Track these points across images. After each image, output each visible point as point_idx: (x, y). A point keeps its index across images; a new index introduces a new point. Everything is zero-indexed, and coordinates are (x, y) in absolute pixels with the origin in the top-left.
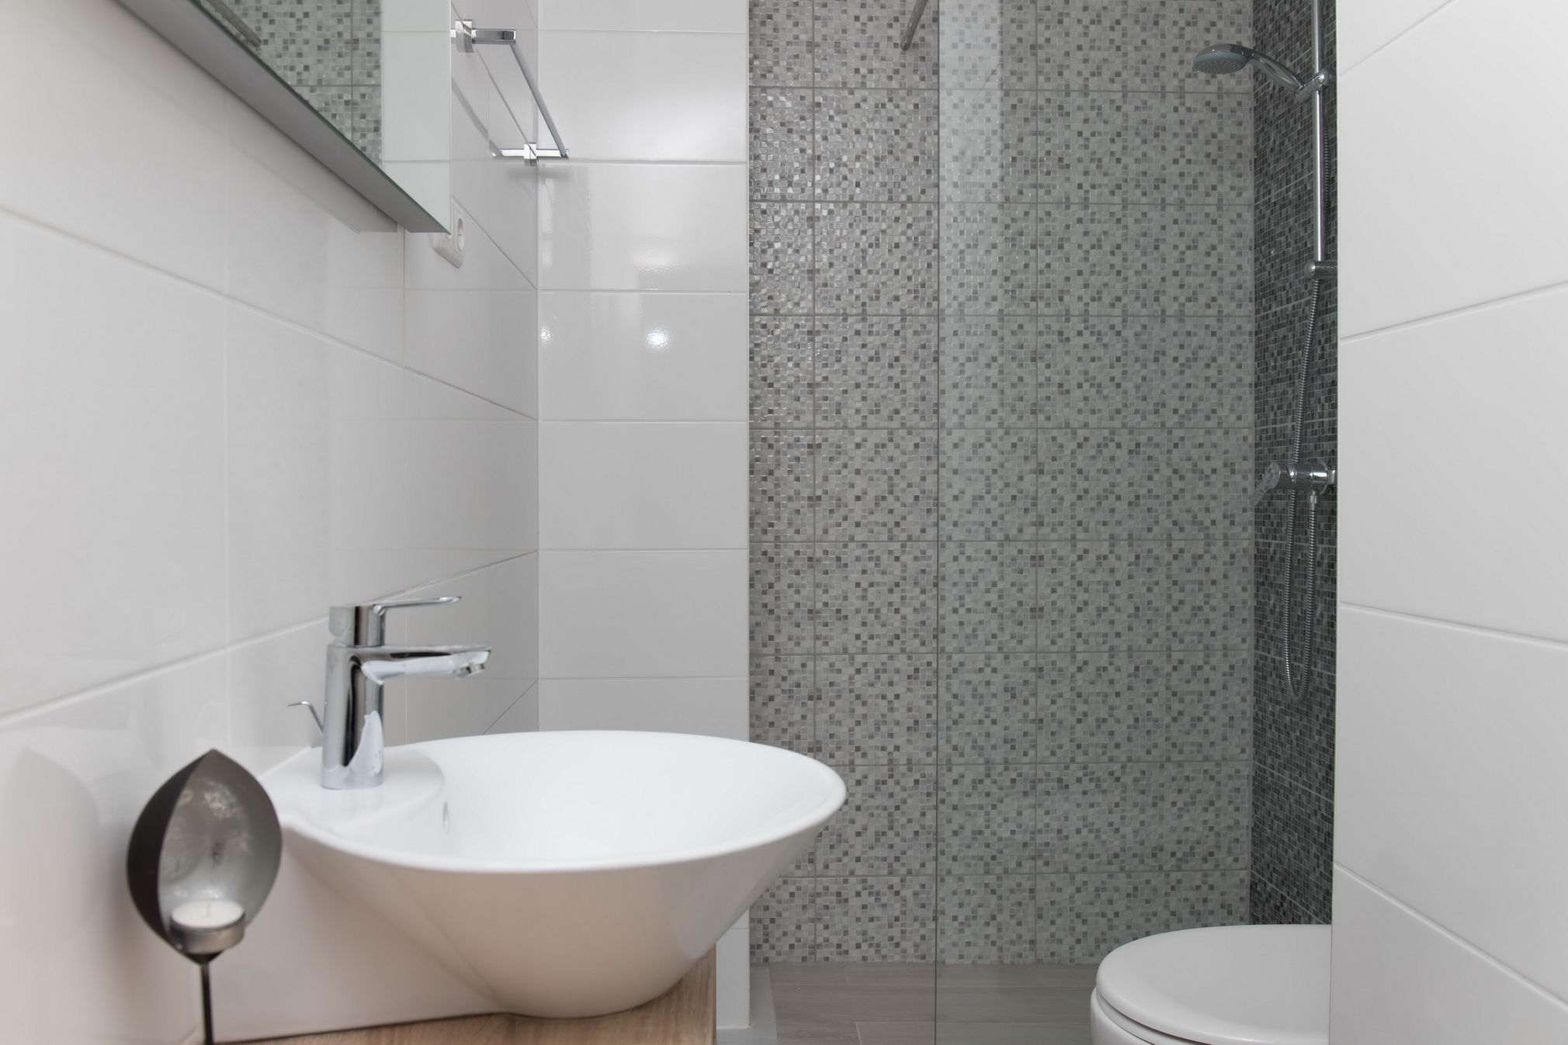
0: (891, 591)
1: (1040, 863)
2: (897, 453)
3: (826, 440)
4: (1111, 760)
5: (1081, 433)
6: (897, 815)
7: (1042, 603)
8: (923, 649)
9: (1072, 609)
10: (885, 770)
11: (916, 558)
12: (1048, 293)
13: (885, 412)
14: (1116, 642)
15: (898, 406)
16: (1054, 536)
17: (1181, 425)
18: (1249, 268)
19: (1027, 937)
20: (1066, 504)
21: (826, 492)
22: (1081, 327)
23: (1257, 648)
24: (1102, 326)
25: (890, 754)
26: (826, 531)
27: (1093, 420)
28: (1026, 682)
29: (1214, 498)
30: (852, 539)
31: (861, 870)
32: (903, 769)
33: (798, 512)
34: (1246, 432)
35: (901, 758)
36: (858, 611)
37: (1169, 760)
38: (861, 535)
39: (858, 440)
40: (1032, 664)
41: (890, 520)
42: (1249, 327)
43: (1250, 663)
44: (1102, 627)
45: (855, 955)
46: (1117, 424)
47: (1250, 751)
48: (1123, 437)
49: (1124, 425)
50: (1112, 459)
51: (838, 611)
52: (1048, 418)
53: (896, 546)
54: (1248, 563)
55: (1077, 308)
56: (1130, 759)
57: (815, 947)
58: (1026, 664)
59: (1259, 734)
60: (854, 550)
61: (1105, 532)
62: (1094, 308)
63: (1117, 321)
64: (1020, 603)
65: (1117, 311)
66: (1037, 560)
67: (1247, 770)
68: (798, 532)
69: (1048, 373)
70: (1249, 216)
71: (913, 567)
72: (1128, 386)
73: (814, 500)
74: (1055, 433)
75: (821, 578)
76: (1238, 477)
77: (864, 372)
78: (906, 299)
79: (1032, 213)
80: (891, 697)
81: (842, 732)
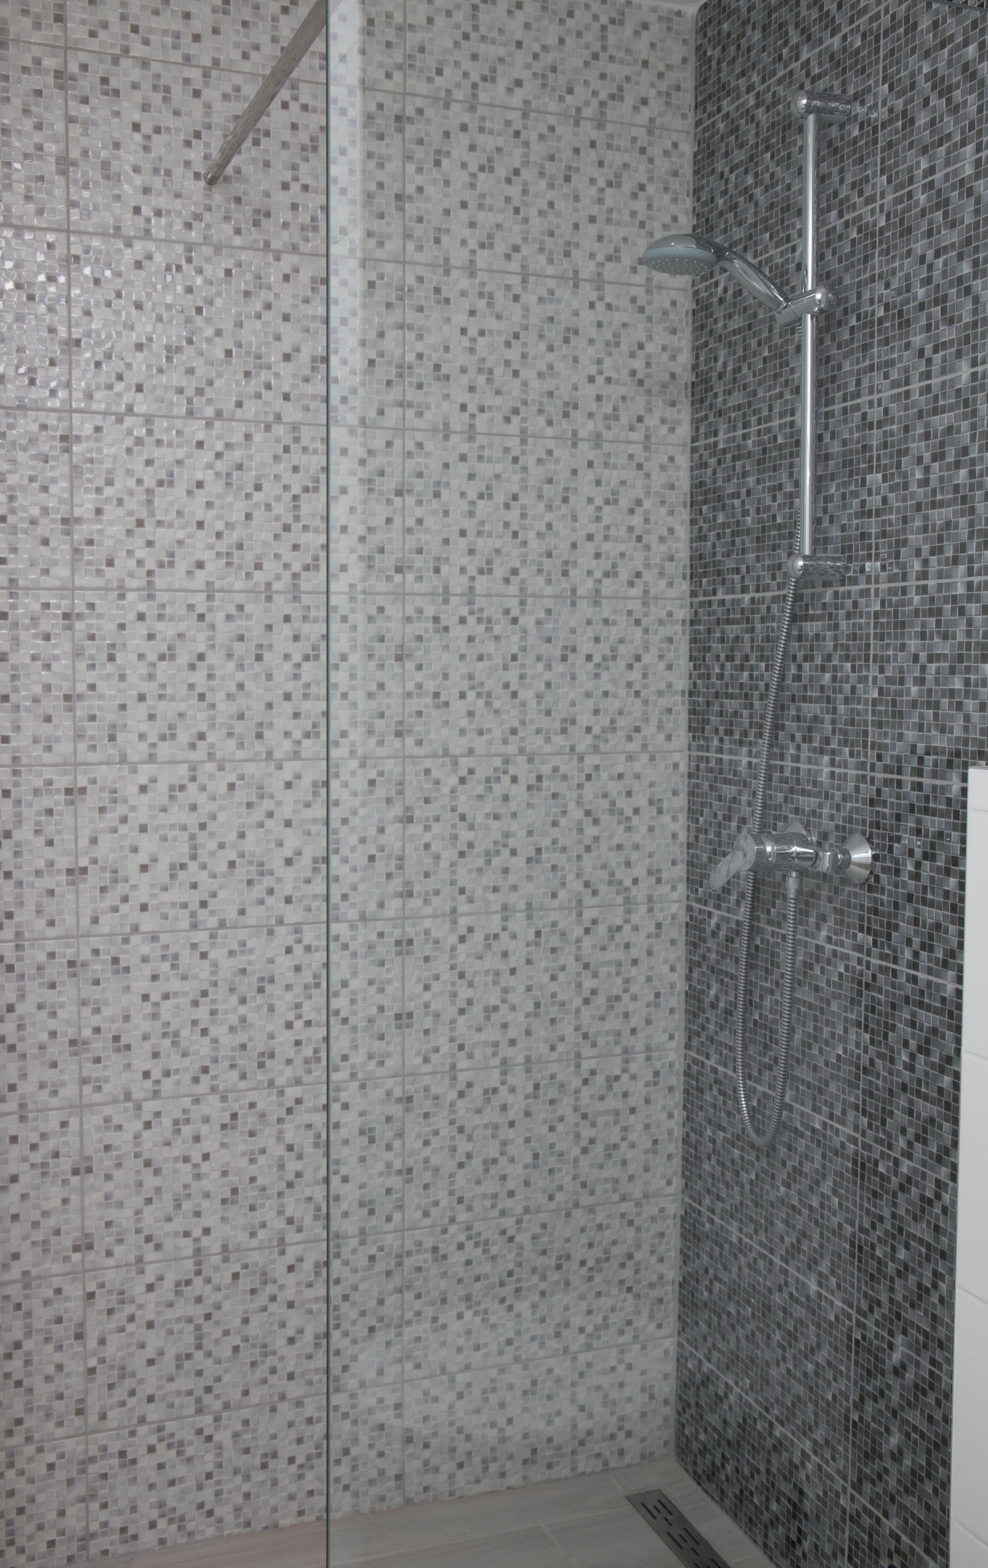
0: (195, 1004)
1: (409, 1366)
2: (202, 799)
3: (93, 781)
4: (503, 1213)
5: (464, 763)
6: (207, 1327)
7: (410, 1006)
8: (243, 1085)
9: (452, 1011)
10: (189, 1265)
11: (231, 953)
12: (419, 561)
13: (184, 737)
14: (510, 1052)
15: (203, 728)
16: (428, 910)
17: (595, 749)
18: (683, 532)
19: (392, 1471)
20: (444, 864)
21: (94, 861)
22: (464, 611)
23: (688, 1046)
24: (493, 611)
25: (196, 1240)
26: (95, 921)
27: (480, 744)
28: (389, 1119)
29: (637, 847)
30: (135, 929)
31: (155, 1413)
32: (216, 1260)
33: (51, 893)
34: (677, 757)
35: (212, 1244)
36: (145, 1037)
37: (576, 1205)
38: (149, 923)
39: (143, 780)
40: (398, 1093)
41: (193, 898)
42: (682, 613)
43: (680, 1066)
44: (492, 1034)
45: (148, 1539)
46: (511, 749)
47: (678, 1182)
48: (520, 767)
49: (522, 751)
50: (506, 798)
51: (116, 1039)
52: (419, 743)
53: (201, 937)
54: (677, 932)
55: (458, 584)
56: (527, 1210)
57: (87, 1538)
58: (389, 1093)
59: (691, 1162)
60: (139, 945)
61: (496, 901)
62: (482, 583)
63: (513, 603)
64: (381, 1009)
65: (513, 589)
66: (404, 945)
67: (673, 1208)
68: (51, 923)
69: (419, 677)
70: (684, 460)
71: (228, 966)
72: (527, 695)
73: (76, 873)
74: (428, 763)
75: (88, 991)
76: (666, 819)
77: (151, 677)
78: (214, 566)
79: (398, 443)
80: (196, 1157)
81: (125, 1217)
